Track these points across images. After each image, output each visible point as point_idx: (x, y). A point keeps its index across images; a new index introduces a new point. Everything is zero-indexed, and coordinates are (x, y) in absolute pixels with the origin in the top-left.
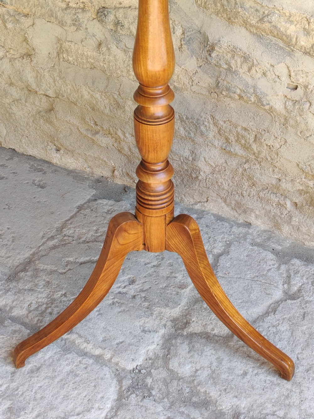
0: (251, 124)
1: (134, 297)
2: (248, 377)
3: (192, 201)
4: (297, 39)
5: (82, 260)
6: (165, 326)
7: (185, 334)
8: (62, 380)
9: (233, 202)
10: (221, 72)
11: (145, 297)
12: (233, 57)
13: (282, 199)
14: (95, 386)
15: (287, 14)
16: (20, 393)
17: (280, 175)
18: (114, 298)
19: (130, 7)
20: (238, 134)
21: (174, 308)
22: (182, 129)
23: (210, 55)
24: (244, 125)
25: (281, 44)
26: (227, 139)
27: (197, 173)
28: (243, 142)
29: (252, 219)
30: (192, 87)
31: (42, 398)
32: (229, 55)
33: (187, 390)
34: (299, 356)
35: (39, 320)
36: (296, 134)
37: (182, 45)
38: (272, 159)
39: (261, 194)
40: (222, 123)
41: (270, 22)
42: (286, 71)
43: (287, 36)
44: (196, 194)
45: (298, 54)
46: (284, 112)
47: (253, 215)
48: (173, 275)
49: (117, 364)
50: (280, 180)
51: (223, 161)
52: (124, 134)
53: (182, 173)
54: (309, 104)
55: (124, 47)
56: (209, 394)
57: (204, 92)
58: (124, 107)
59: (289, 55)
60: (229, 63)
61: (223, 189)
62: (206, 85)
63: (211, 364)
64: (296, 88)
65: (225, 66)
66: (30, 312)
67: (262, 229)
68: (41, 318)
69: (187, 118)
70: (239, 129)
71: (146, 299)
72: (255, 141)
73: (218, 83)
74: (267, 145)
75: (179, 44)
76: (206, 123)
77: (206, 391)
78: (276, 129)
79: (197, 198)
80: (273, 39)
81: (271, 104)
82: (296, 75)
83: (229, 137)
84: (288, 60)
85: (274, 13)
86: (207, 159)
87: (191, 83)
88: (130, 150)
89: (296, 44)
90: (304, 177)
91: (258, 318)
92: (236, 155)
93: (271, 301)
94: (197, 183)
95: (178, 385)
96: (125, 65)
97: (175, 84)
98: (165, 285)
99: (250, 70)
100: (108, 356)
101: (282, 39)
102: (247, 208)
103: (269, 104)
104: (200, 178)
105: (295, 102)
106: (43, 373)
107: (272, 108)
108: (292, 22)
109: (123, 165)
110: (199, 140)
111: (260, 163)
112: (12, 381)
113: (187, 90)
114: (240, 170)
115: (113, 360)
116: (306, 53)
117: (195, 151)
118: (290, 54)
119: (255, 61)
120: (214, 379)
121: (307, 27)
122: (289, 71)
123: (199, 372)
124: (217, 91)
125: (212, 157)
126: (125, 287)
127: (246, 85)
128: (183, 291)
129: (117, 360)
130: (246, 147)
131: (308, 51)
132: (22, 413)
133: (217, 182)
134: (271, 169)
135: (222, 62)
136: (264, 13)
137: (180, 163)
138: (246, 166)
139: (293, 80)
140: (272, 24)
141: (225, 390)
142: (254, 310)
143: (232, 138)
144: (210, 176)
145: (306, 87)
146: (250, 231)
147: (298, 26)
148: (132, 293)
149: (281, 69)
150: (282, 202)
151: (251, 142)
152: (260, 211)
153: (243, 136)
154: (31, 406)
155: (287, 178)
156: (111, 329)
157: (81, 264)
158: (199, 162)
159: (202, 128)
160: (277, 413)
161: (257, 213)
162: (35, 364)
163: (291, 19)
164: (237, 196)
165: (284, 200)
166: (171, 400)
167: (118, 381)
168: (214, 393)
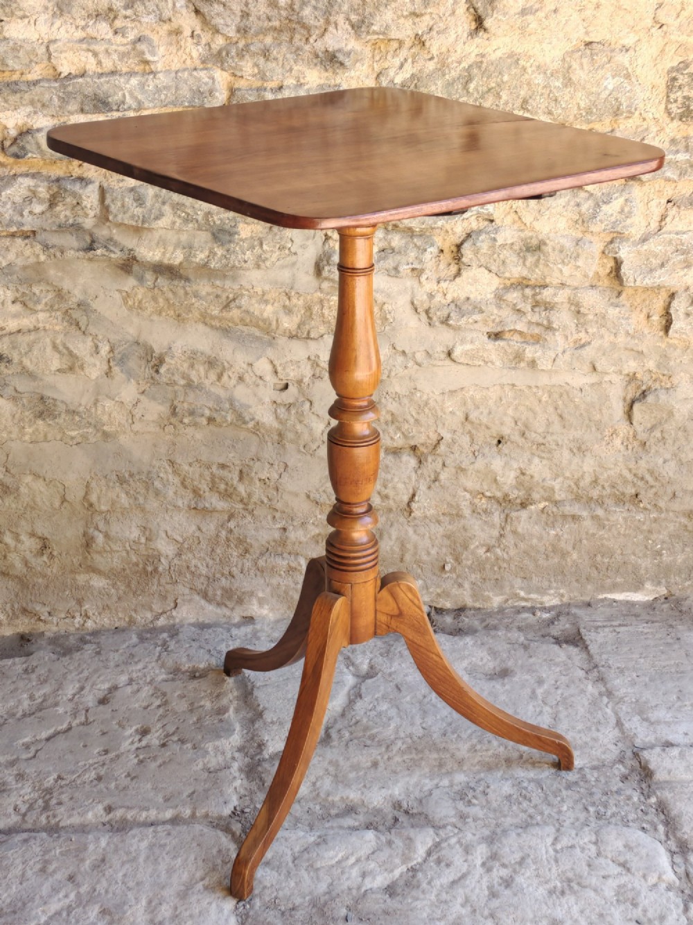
0: (231, 455)
1: (164, 745)
2: (381, 764)
3: (149, 615)
4: (277, 321)
5: (44, 735)
6: (233, 758)
7: (267, 757)
8: (148, 858)
9: (219, 593)
10: (176, 392)
11: (179, 740)
12: (192, 366)
13: (293, 557)
14: (198, 845)
15: (260, 293)
16: (103, 892)
17: (284, 522)
18: (137, 756)
19: (19, 331)
20: (213, 476)
21: (231, 735)
22: (123, 495)
23: (157, 372)
24: (221, 461)
25: (257, 333)
26: (196, 492)
27: (156, 561)
28: (222, 487)
29: (254, 609)
30: (133, 426)
31: (138, 884)
32: (186, 365)
33: (318, 807)
34: (424, 725)
35: (48, 817)
36: (299, 451)
37: (110, 368)
38: (270, 500)
39: (261, 563)
40: (186, 467)
41: (239, 307)
42: (269, 367)
43: (264, 321)
44: (155, 601)
45: (282, 341)
46: (276, 425)
47: (255, 601)
48: (196, 705)
49: (207, 816)
50: (285, 529)
51: (194, 528)
52: (17, 537)
53: (128, 571)
54: (307, 405)
55: (14, 393)
56: (348, 798)
57: (152, 428)
58: (18, 489)
59: (270, 344)
60: (189, 376)
61: (200, 576)
62: (155, 417)
63: (327, 770)
64: (286, 387)
65: (182, 382)
66: (24, 815)
67: (272, 619)
68: (50, 813)
69: (131, 475)
70: (214, 469)
71: (182, 741)
72: (241, 478)
73: (175, 409)
74: (260, 480)
75: (106, 367)
76: (161, 475)
77: (342, 798)
78: (269, 452)
79: (157, 608)
80: (245, 329)
81: (257, 418)
82: (284, 369)
83: (200, 486)
84: (270, 352)
85: (242, 295)
86: (169, 533)
87: (130, 421)
88: (26, 563)
89: (277, 328)
90: (318, 512)
91: (344, 711)
92: (214, 510)
93: (346, 689)
94: (155, 581)
95: (302, 807)
96: (16, 421)
97: (105, 428)
98: (195, 719)
99: (220, 377)
100: (187, 812)
101: (257, 326)
102: (243, 593)
103: (253, 419)
104: (160, 569)
105: (289, 407)
106: (115, 861)
107: (258, 423)
108: (266, 302)
109: (13, 597)
110: (153, 504)
111: (251, 512)
112: (78, 885)
113: (125, 433)
114: (223, 534)
115: (198, 814)
116: (291, 337)
117: (150, 525)
118: (272, 342)
119: (226, 364)
120: (342, 782)
121: (287, 303)
122: (274, 366)
123: (318, 784)
124: (173, 420)
125: (177, 526)
126: (140, 740)
127: (218, 400)
128: (226, 715)
129: (203, 811)
130: (227, 495)
131: (294, 333)
132: (126, 907)
133: (188, 567)
134: (269, 517)
135: (176, 378)
136: (228, 297)
137: (124, 554)
138: (232, 525)
139: (281, 377)
140: (244, 308)
141: (365, 786)
142: (334, 703)
143: (204, 486)
144: (176, 561)
145: (300, 382)
146: (258, 627)
147: (276, 304)
148: (156, 742)
149: (263, 366)
150: (293, 565)
151: (235, 482)
152: (263, 591)
153: (221, 479)
154: (130, 895)
155: (295, 523)
156: (164, 785)
157: (48, 739)
158: (159, 541)
159: (157, 484)
160: (441, 784)
161: (261, 595)
162: (94, 858)
163: (265, 297)
164: (223, 580)
165: (296, 559)
166: (307, 823)
167: (222, 830)
168: (353, 795)
